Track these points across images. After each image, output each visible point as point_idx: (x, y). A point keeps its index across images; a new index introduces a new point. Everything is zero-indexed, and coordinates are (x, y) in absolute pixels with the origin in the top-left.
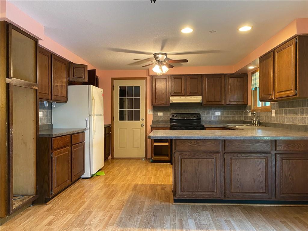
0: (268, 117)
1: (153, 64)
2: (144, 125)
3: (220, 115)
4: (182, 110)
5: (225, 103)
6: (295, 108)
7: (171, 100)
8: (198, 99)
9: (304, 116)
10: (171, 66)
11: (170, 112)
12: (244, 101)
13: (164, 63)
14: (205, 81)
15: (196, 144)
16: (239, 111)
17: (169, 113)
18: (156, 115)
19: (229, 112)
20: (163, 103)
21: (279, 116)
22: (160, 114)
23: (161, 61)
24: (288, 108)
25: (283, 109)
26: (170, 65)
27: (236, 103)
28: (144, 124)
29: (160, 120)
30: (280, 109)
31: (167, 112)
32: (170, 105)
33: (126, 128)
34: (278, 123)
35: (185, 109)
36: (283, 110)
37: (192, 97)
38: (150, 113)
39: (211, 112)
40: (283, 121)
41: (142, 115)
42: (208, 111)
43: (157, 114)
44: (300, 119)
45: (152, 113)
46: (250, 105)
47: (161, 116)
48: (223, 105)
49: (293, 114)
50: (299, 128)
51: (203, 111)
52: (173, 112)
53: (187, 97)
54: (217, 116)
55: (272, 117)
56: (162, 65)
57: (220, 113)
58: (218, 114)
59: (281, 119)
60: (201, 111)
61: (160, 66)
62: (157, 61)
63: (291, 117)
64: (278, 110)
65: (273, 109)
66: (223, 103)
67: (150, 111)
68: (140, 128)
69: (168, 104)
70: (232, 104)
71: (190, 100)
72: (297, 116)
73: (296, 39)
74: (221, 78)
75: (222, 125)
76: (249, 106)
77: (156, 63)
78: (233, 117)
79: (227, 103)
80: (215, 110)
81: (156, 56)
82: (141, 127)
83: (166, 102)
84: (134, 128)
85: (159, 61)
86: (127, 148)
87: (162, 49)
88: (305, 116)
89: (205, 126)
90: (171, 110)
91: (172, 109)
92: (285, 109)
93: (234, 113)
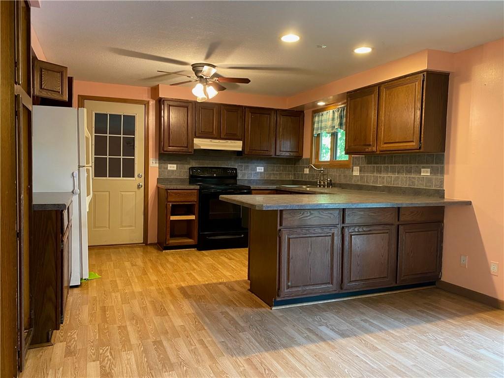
0: (344, 175)
1: (190, 81)
2: (142, 186)
3: (263, 171)
4: (208, 162)
5: (274, 154)
6: (397, 165)
7: (196, 145)
8: (236, 146)
9: (411, 176)
10: (221, 88)
11: (189, 163)
12: (298, 152)
13: (210, 82)
14: (249, 116)
15: (309, 216)
16: (287, 166)
17: (187, 166)
18: (164, 168)
19: (274, 166)
20: (182, 148)
21: (366, 175)
22: (172, 167)
23: (205, 77)
24: (385, 164)
25: (375, 165)
26: (220, 85)
27: (288, 154)
28: (142, 184)
29: (172, 177)
30: (369, 165)
31: (183, 164)
32: (193, 153)
33: (107, 192)
34: (364, 184)
35: (212, 160)
36: (374, 167)
37: (229, 141)
38: (154, 164)
39: (251, 166)
40: (373, 181)
41: (139, 168)
42: (246, 164)
43: (166, 166)
44: (405, 179)
45: (157, 165)
46: (309, 157)
47: (173, 171)
48: (271, 155)
49: (393, 172)
50: (405, 192)
51: (240, 164)
52: (194, 164)
53: (221, 141)
54: (258, 172)
55: (353, 176)
56: (207, 84)
57: (263, 168)
58: (260, 169)
59: (371, 180)
60: (237, 165)
61: (204, 85)
62: (198, 77)
63: (389, 177)
64: (364, 166)
65: (355, 164)
66: (272, 153)
67: (154, 162)
68: (135, 192)
69: (190, 151)
70: (283, 154)
71: (225, 146)
72: (401, 176)
73: (424, 75)
74: (269, 114)
75: (274, 187)
76: (307, 159)
77: (196, 81)
78: (280, 174)
79: (277, 154)
80: (257, 163)
81: (196, 68)
82: (137, 190)
83: (187, 147)
84: (123, 192)
85: (201, 77)
86: (109, 228)
87: (208, 56)
88: (413, 176)
89: (252, 187)
90: (191, 160)
91: (193, 160)
92: (377, 165)
93: (282, 168)
